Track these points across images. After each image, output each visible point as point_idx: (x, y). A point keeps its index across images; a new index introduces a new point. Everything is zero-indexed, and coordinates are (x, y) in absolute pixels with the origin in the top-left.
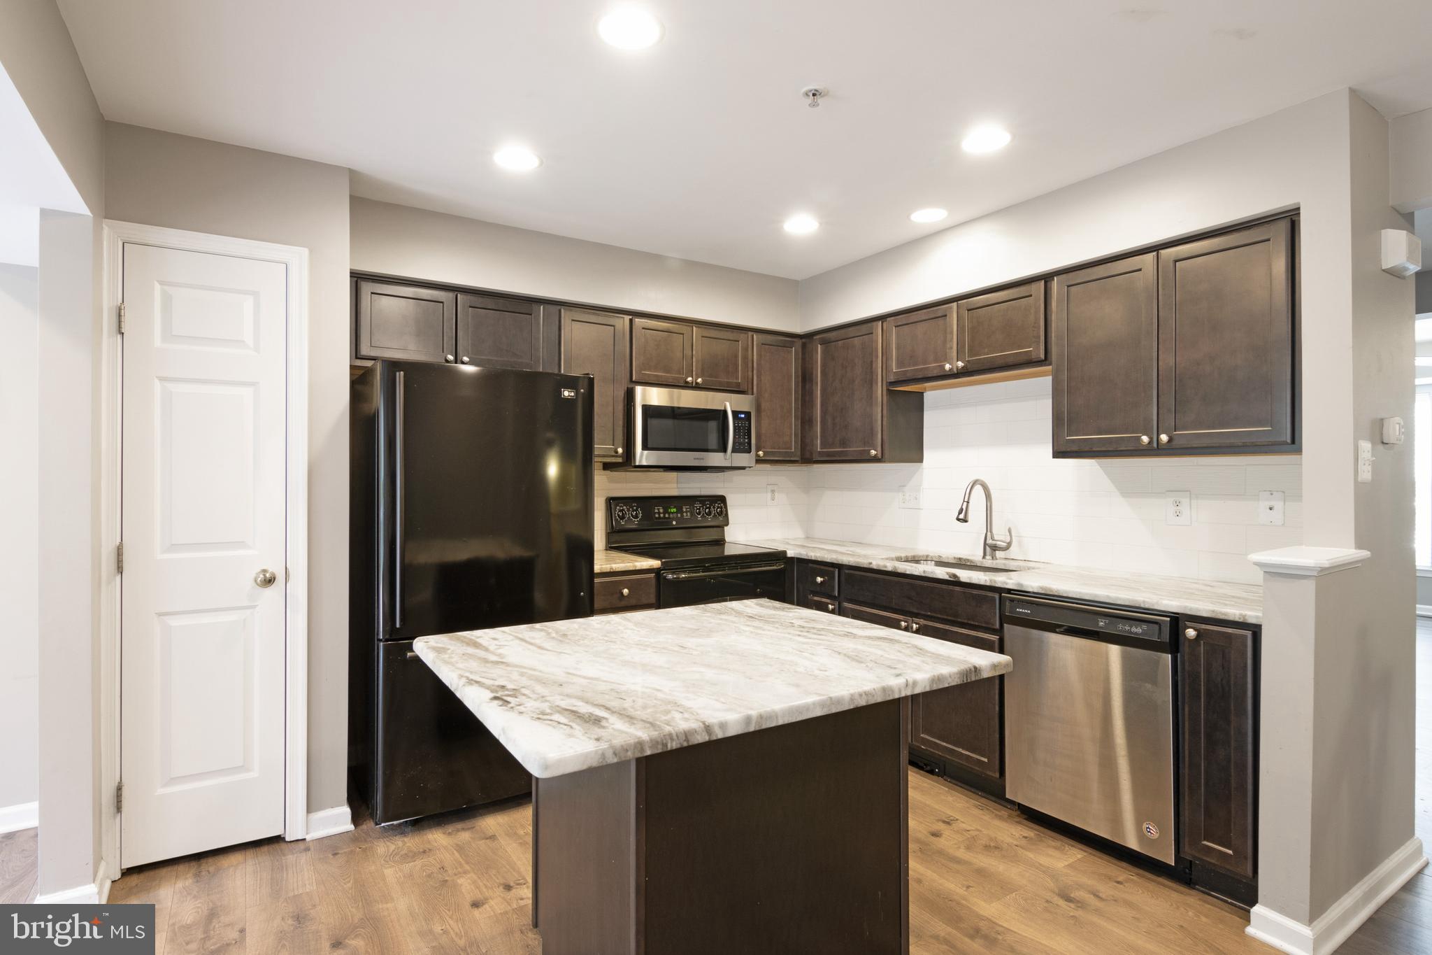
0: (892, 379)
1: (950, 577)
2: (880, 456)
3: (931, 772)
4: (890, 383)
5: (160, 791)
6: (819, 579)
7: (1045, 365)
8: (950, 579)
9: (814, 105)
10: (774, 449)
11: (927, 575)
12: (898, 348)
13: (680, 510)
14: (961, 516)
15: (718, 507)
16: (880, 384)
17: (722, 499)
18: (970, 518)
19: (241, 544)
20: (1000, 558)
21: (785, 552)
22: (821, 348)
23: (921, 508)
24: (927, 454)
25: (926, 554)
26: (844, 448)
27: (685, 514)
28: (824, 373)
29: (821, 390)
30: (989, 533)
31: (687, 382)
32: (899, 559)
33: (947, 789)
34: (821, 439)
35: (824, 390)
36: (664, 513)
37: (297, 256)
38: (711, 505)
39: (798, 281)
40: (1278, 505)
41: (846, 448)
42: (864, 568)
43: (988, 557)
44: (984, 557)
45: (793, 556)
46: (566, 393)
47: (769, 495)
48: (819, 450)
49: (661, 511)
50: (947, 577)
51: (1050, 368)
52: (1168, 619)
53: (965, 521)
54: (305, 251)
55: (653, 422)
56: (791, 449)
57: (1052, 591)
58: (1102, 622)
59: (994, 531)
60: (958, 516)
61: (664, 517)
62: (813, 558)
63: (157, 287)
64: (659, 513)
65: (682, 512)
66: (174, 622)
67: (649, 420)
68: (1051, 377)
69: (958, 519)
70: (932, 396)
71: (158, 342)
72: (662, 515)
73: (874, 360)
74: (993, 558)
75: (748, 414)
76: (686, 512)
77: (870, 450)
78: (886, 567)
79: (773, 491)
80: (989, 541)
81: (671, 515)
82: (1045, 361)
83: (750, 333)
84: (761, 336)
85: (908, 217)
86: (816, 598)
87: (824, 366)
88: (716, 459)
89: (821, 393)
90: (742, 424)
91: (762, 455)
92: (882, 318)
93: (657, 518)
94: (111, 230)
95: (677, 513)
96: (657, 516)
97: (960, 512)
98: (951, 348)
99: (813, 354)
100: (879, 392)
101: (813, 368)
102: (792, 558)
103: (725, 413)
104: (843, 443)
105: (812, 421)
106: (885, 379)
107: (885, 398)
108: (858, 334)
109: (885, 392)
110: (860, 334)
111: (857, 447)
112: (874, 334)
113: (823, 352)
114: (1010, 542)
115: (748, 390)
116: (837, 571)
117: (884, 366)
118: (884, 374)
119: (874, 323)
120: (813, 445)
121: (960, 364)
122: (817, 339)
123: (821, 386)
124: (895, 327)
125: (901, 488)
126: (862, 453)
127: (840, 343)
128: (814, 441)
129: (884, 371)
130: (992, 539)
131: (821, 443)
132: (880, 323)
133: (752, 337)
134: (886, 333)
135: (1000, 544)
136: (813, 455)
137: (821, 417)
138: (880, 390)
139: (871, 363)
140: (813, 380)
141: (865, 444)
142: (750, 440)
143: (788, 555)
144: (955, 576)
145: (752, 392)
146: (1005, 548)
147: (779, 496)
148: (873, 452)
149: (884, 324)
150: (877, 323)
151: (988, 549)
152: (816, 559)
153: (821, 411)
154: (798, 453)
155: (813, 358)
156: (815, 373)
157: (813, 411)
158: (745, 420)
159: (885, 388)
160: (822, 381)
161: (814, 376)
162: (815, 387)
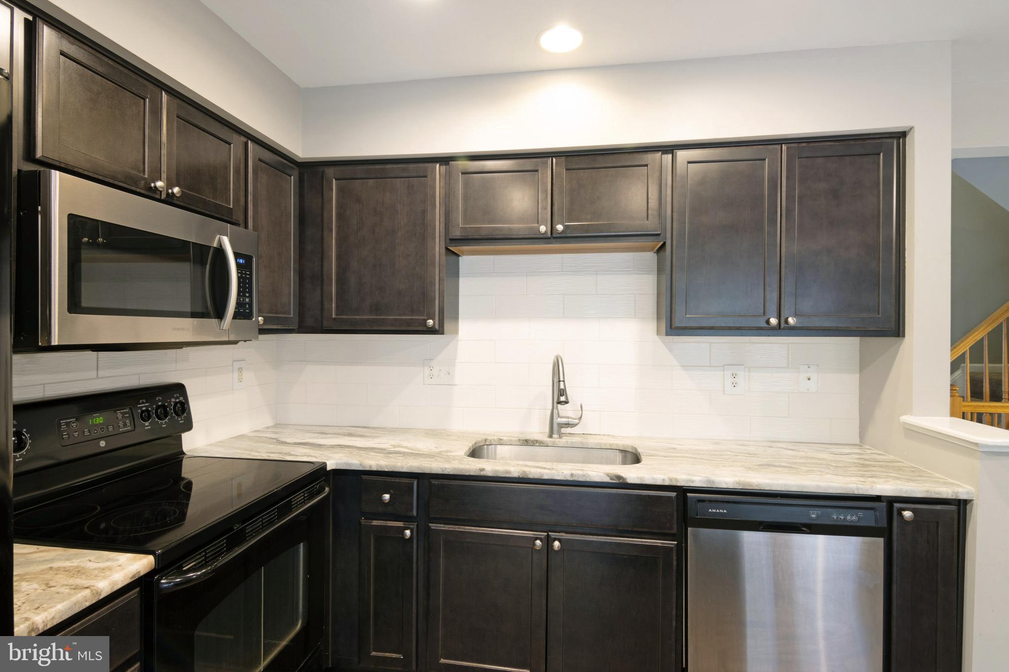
0: (457, 234)
1: (611, 479)
2: (437, 326)
4: (451, 240)
6: (387, 497)
8: (611, 481)
11: (575, 478)
12: (467, 199)
13: (111, 418)
16: (437, 240)
22: (336, 184)
26: (377, 315)
27: (121, 424)
28: (340, 216)
30: (555, 409)
34: (337, 303)
35: (341, 241)
36: (81, 429)
38: (165, 402)
40: (814, 376)
41: (381, 315)
44: (550, 436)
45: (334, 467)
47: (236, 374)
48: (333, 317)
49: (75, 425)
50: (607, 480)
52: (885, 504)
56: (290, 314)
57: (752, 486)
58: (813, 514)
60: (558, 398)
62: (374, 468)
64: (71, 430)
65: (115, 422)
72: (76, 435)
73: (429, 208)
75: (249, 260)
76: (124, 420)
77: (426, 320)
78: (509, 472)
81: (96, 431)
86: (375, 523)
87: (341, 207)
89: (337, 244)
90: (242, 274)
91: (261, 322)
92: (444, 160)
95: (106, 425)
96: (66, 437)
98: (544, 209)
99: (321, 188)
100: (437, 249)
101: (322, 209)
102: (333, 470)
103: (220, 252)
104: (376, 308)
105: (320, 278)
106: (443, 234)
107: (444, 258)
108: (401, 175)
109: (443, 251)
110: (406, 175)
111: (400, 315)
112: (429, 177)
113: (340, 190)
114: (581, 418)
115: (242, 222)
116: (415, 483)
117: (443, 219)
118: (443, 230)
119: (429, 165)
120: (322, 309)
121: (560, 227)
122: (330, 171)
123: (338, 233)
124: (463, 173)
125: (427, 361)
126: (409, 323)
127: (371, 182)
128: (326, 305)
129: (443, 225)
130: (559, 416)
131: (337, 307)
132: (438, 165)
133: (246, 145)
134: (448, 178)
135: (571, 421)
136: (322, 322)
137: (337, 274)
138: (438, 247)
139: (424, 212)
140: (322, 226)
141: (412, 312)
142: (251, 300)
143: (329, 468)
144: (619, 477)
145: (246, 227)
146: (573, 425)
147: (247, 375)
148: (430, 322)
149: (443, 168)
150: (434, 164)
151: (555, 427)
152: (380, 469)
153: (338, 266)
154: (297, 320)
155: (322, 196)
156: (325, 214)
157: (322, 266)
158: (244, 268)
159: (443, 243)
160: (339, 227)
161: (325, 220)
162: (325, 234)
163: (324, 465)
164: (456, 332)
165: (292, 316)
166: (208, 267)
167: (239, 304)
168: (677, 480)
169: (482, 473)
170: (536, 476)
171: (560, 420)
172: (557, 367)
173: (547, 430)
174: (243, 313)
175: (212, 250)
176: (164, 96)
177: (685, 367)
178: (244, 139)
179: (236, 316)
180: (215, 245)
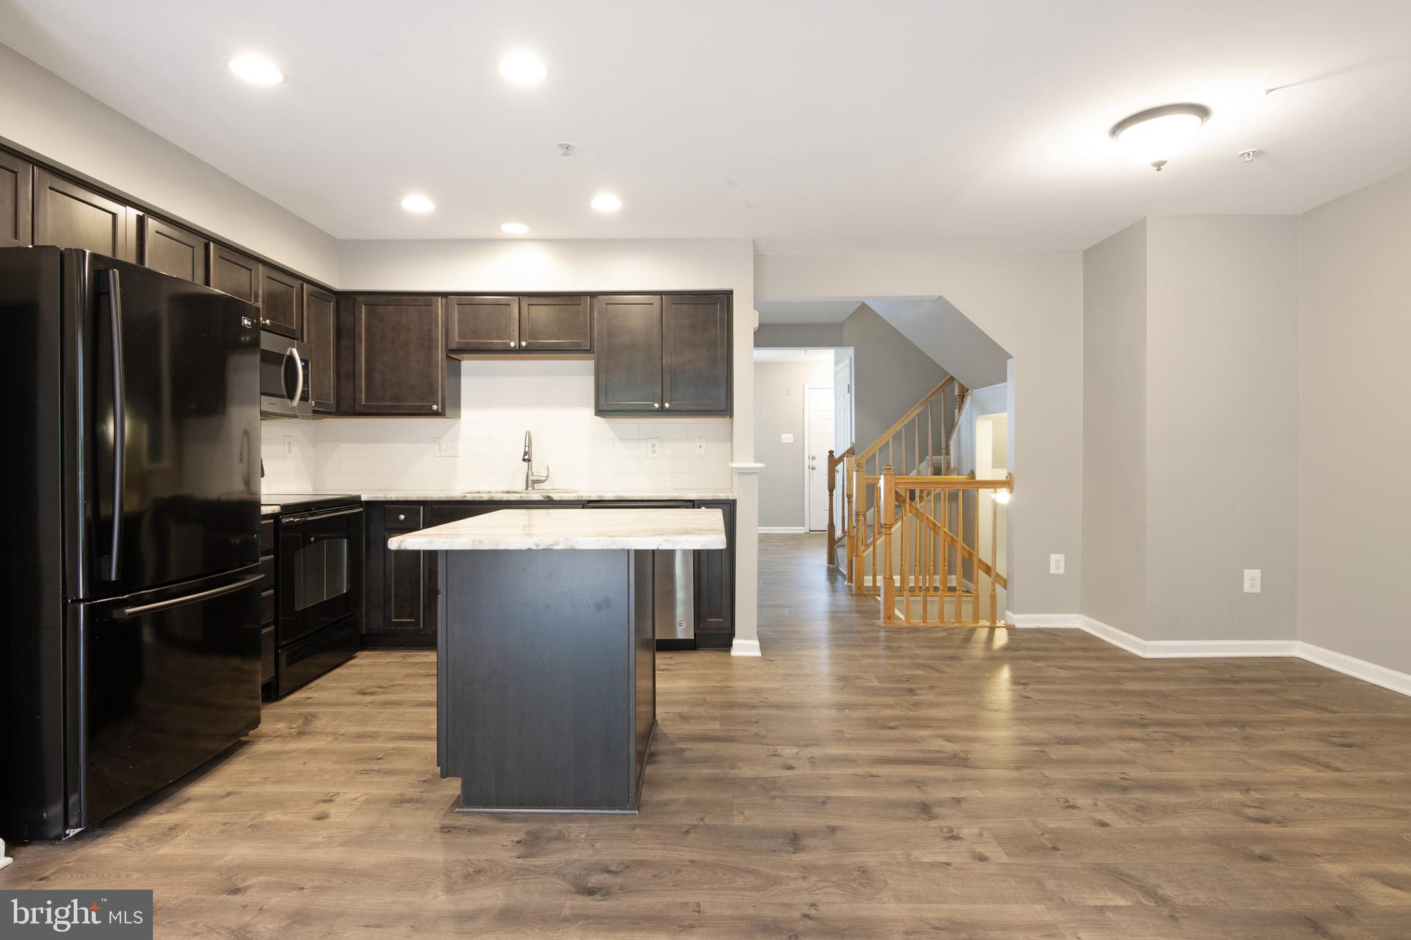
0: (454, 346)
2: (440, 411)
4: (450, 350)
6: (402, 517)
7: (589, 353)
9: (565, 154)
10: (319, 399)
12: (460, 322)
14: (527, 457)
16: (440, 350)
21: (360, 497)
22: (365, 309)
23: (459, 456)
24: (465, 412)
26: (396, 402)
28: (367, 331)
29: (365, 348)
30: (530, 471)
34: (366, 394)
35: (370, 349)
39: (337, 239)
40: (703, 445)
41: (399, 401)
42: (456, 501)
43: (530, 489)
44: (526, 489)
45: (366, 499)
46: (246, 322)
47: (287, 446)
48: (362, 403)
50: (542, 499)
51: (593, 355)
59: (533, 469)
60: (524, 457)
62: (394, 499)
68: (593, 362)
69: (524, 460)
70: (469, 365)
73: (434, 328)
74: (533, 489)
75: (307, 363)
77: (432, 406)
79: (289, 443)
82: (589, 351)
84: (309, 287)
87: (369, 326)
89: (365, 351)
91: (314, 407)
92: (445, 295)
97: (525, 455)
98: (514, 330)
99: (354, 312)
100: (440, 356)
101: (354, 326)
102: (366, 501)
103: (291, 358)
104: (395, 398)
105: (353, 376)
106: (444, 346)
107: (445, 362)
108: (414, 304)
109: (444, 357)
110: (417, 304)
111: (413, 402)
112: (434, 306)
113: (369, 313)
114: (547, 476)
115: (300, 338)
116: (422, 508)
117: (444, 335)
118: (444, 343)
119: (434, 298)
120: (354, 399)
121: (524, 344)
122: (361, 299)
123: (366, 344)
124: (458, 304)
125: (436, 439)
126: (420, 407)
127: (391, 308)
128: (357, 395)
129: (444, 340)
130: (533, 475)
131: (366, 397)
132: (440, 298)
133: (302, 285)
134: (447, 308)
135: (540, 478)
136: (354, 408)
137: (366, 372)
138: (440, 355)
139: (430, 331)
140: (354, 337)
141: (422, 400)
142: (308, 389)
143: (362, 499)
144: (549, 497)
145: (302, 341)
146: (543, 482)
147: (294, 449)
148: (435, 407)
149: (444, 300)
150: (437, 298)
151: (530, 483)
152: (398, 499)
153: (367, 367)
154: (335, 405)
155: (354, 316)
156: (357, 330)
157: (354, 367)
158: (305, 368)
159: (444, 354)
160: (367, 339)
161: (356, 333)
162: (357, 344)
163: (359, 497)
164: (459, 416)
165: (332, 402)
166: (283, 367)
167: (303, 392)
168: (582, 497)
169: (465, 499)
170: (499, 499)
171: (532, 478)
172: (528, 437)
173: (525, 487)
174: (304, 398)
175: (285, 357)
176: (261, 266)
177: (622, 440)
178: (301, 282)
179: (302, 399)
180: (288, 353)
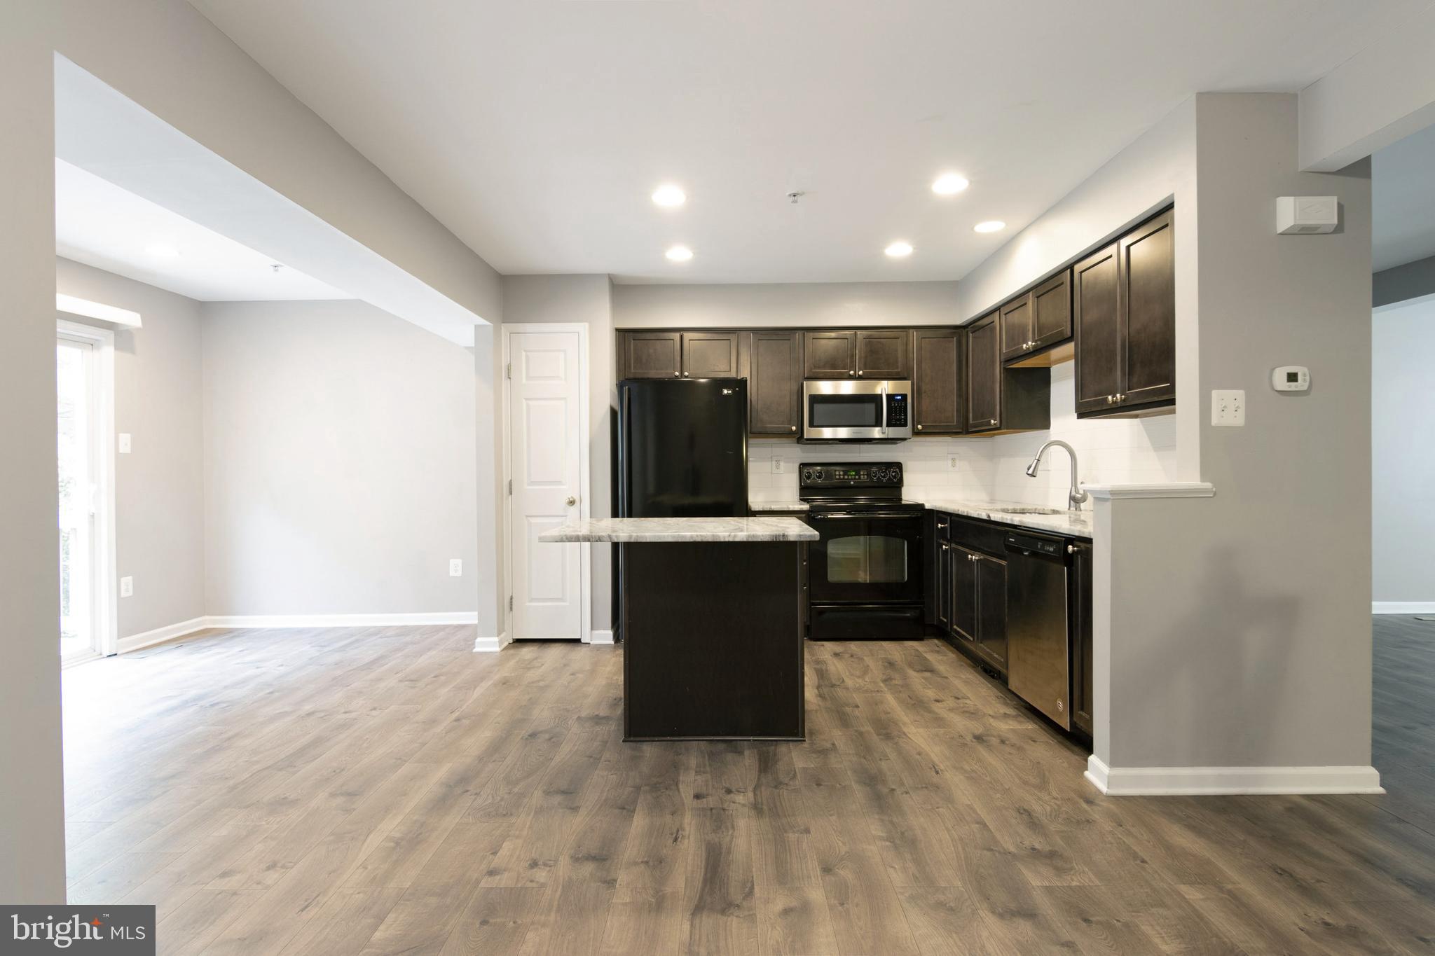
2: (998, 424)
3: (993, 677)
4: (1004, 362)
5: (528, 604)
6: (940, 526)
7: (1072, 342)
8: (987, 518)
10: (935, 422)
12: (1006, 332)
13: (858, 473)
14: (1030, 472)
15: (895, 472)
16: (998, 364)
17: (899, 466)
18: (1039, 473)
19: (560, 483)
20: (1086, 510)
21: (923, 505)
23: (1050, 469)
25: (1034, 507)
26: (983, 419)
27: (862, 476)
28: (972, 357)
29: (971, 372)
30: (1073, 488)
31: (850, 375)
32: (1006, 511)
33: (990, 686)
35: (973, 372)
36: (844, 475)
37: (582, 328)
38: (886, 470)
39: (957, 281)
42: (974, 518)
44: (1069, 509)
46: (725, 392)
47: (950, 462)
49: (841, 473)
51: (1074, 343)
52: (1064, 539)
53: (1033, 475)
54: (587, 325)
55: (817, 407)
56: (953, 423)
58: (1040, 545)
61: (844, 479)
63: (524, 353)
64: (840, 475)
65: (860, 475)
66: (533, 520)
67: (815, 405)
68: (1074, 351)
69: (1028, 474)
70: (1055, 370)
71: (524, 381)
72: (842, 477)
73: (995, 343)
74: (1076, 509)
75: (904, 397)
76: (864, 475)
77: (991, 421)
78: (965, 512)
79: (953, 459)
80: (1073, 493)
81: (850, 477)
82: (1072, 337)
83: (911, 331)
84: (921, 333)
85: (972, 229)
86: (940, 541)
87: (973, 351)
88: (876, 433)
89: (972, 374)
90: (898, 404)
91: (921, 429)
92: (998, 308)
93: (837, 479)
94: (505, 328)
95: (855, 475)
96: (837, 477)
97: (1028, 468)
98: (1029, 330)
102: (928, 509)
106: (1000, 360)
107: (1002, 375)
109: (1002, 370)
110: (989, 322)
112: (995, 322)
116: (949, 519)
118: (999, 356)
120: (968, 419)
121: (1034, 343)
122: (970, 329)
123: (972, 368)
127: (981, 331)
128: (969, 415)
129: (999, 353)
131: (972, 416)
132: (997, 312)
133: (910, 333)
134: (1000, 320)
136: (968, 427)
137: (972, 394)
138: (998, 369)
139: (994, 346)
142: (905, 417)
143: (926, 507)
145: (911, 378)
153: (972, 389)
154: (960, 425)
159: (1001, 365)
160: (972, 364)
162: (969, 369)
174: (898, 424)
176: (858, 333)
